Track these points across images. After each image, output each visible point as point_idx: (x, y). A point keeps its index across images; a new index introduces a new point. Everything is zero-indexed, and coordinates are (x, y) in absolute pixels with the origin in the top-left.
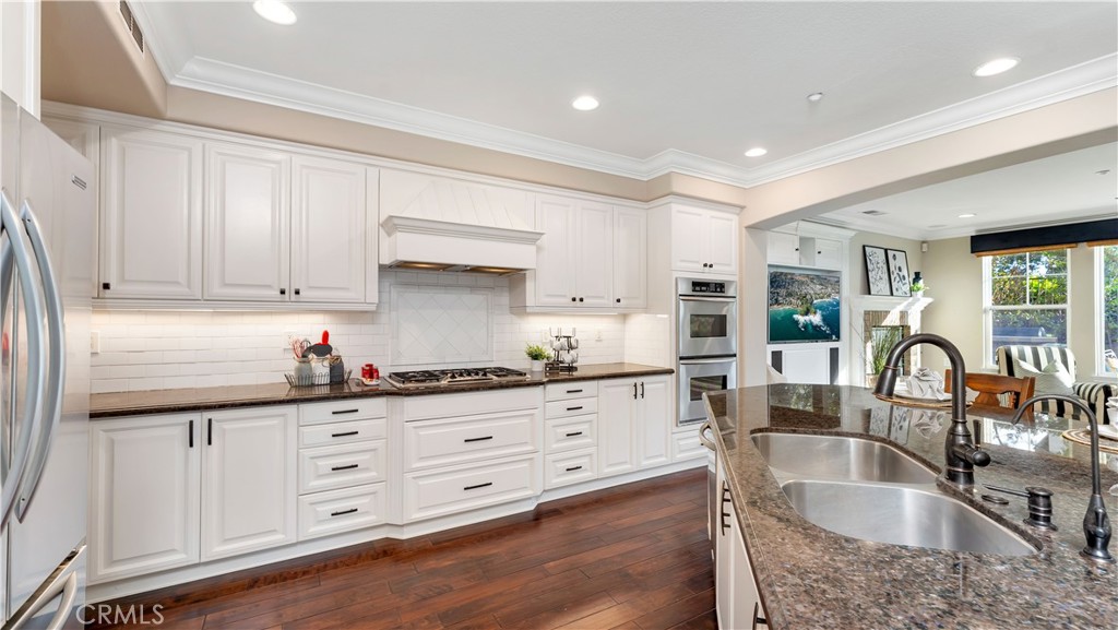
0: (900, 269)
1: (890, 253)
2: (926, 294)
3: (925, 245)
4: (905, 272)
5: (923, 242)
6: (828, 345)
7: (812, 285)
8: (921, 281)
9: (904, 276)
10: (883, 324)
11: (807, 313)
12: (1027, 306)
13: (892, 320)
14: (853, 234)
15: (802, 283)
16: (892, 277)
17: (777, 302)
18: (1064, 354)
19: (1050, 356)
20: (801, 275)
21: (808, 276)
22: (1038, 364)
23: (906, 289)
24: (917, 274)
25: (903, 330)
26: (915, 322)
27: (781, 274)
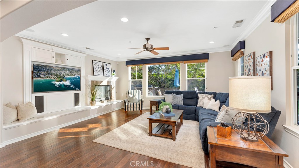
0: (108, 69)
1: (104, 64)
2: (116, 76)
3: (118, 63)
4: (110, 69)
6: (74, 92)
7: (64, 71)
8: (115, 73)
9: (110, 71)
10: (100, 85)
11: (61, 81)
12: (136, 80)
13: (105, 83)
14: (86, 55)
15: (58, 70)
16: (105, 71)
17: (39, 76)
18: (139, 92)
19: (136, 92)
20: (56, 67)
21: (61, 68)
22: (134, 95)
23: (110, 74)
24: (114, 70)
25: (110, 86)
26: (113, 84)
27: (43, 65)
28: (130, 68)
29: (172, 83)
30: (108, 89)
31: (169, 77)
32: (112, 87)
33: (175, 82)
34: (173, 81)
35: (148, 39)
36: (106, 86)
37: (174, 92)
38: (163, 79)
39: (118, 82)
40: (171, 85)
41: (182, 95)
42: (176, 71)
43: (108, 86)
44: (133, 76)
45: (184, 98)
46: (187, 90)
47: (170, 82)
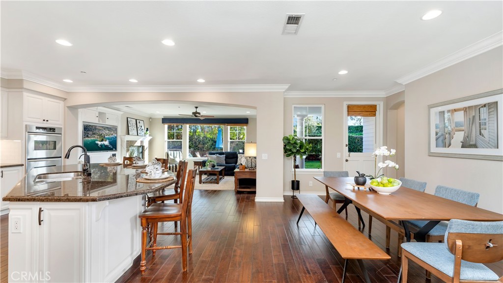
0: (141, 127)
1: (138, 121)
2: (150, 136)
4: (143, 128)
5: (150, 118)
6: (111, 153)
7: (105, 131)
8: (148, 131)
10: (134, 145)
11: (102, 141)
12: (175, 140)
13: (138, 144)
14: (122, 113)
15: (100, 130)
16: (138, 129)
17: (87, 136)
18: (179, 153)
19: (177, 154)
20: (99, 126)
21: (103, 127)
22: (174, 156)
23: (143, 133)
24: (147, 129)
25: (143, 147)
26: (146, 145)
27: (90, 126)
28: (166, 126)
29: (212, 144)
30: (141, 151)
31: (209, 136)
32: (145, 148)
33: (217, 142)
34: (215, 142)
35: (196, 108)
36: (139, 147)
37: (217, 153)
38: (201, 138)
39: (151, 142)
40: (211, 147)
41: (225, 155)
42: (219, 131)
43: (140, 146)
44: (170, 136)
45: (226, 158)
46: (229, 151)
47: (210, 143)
